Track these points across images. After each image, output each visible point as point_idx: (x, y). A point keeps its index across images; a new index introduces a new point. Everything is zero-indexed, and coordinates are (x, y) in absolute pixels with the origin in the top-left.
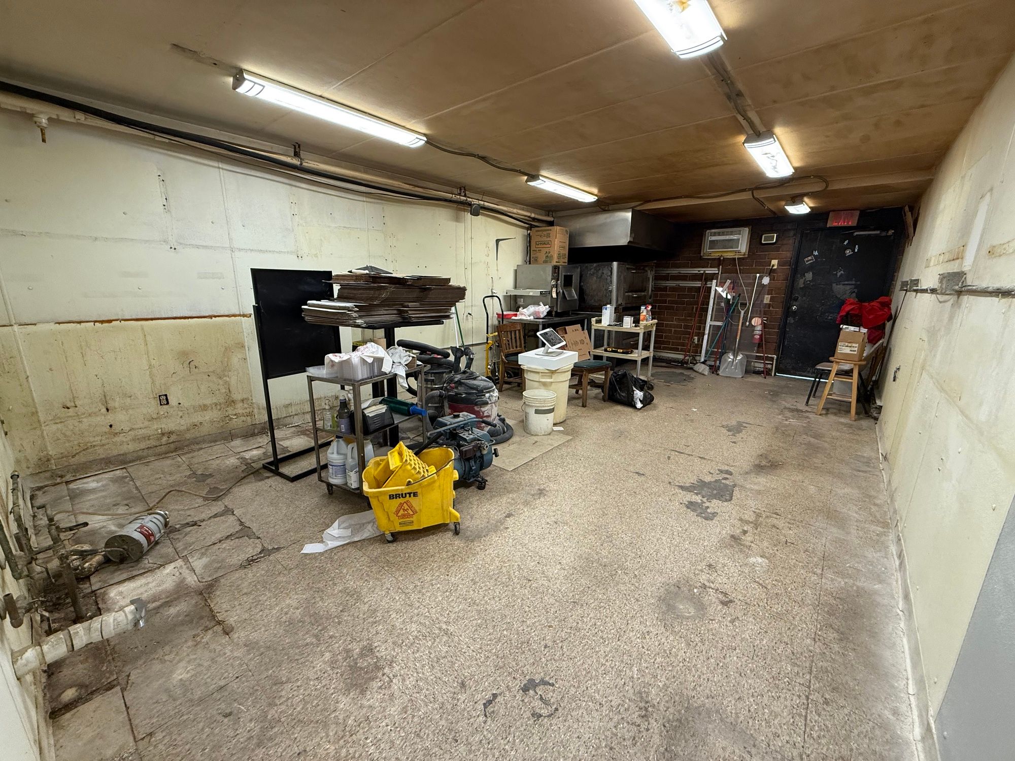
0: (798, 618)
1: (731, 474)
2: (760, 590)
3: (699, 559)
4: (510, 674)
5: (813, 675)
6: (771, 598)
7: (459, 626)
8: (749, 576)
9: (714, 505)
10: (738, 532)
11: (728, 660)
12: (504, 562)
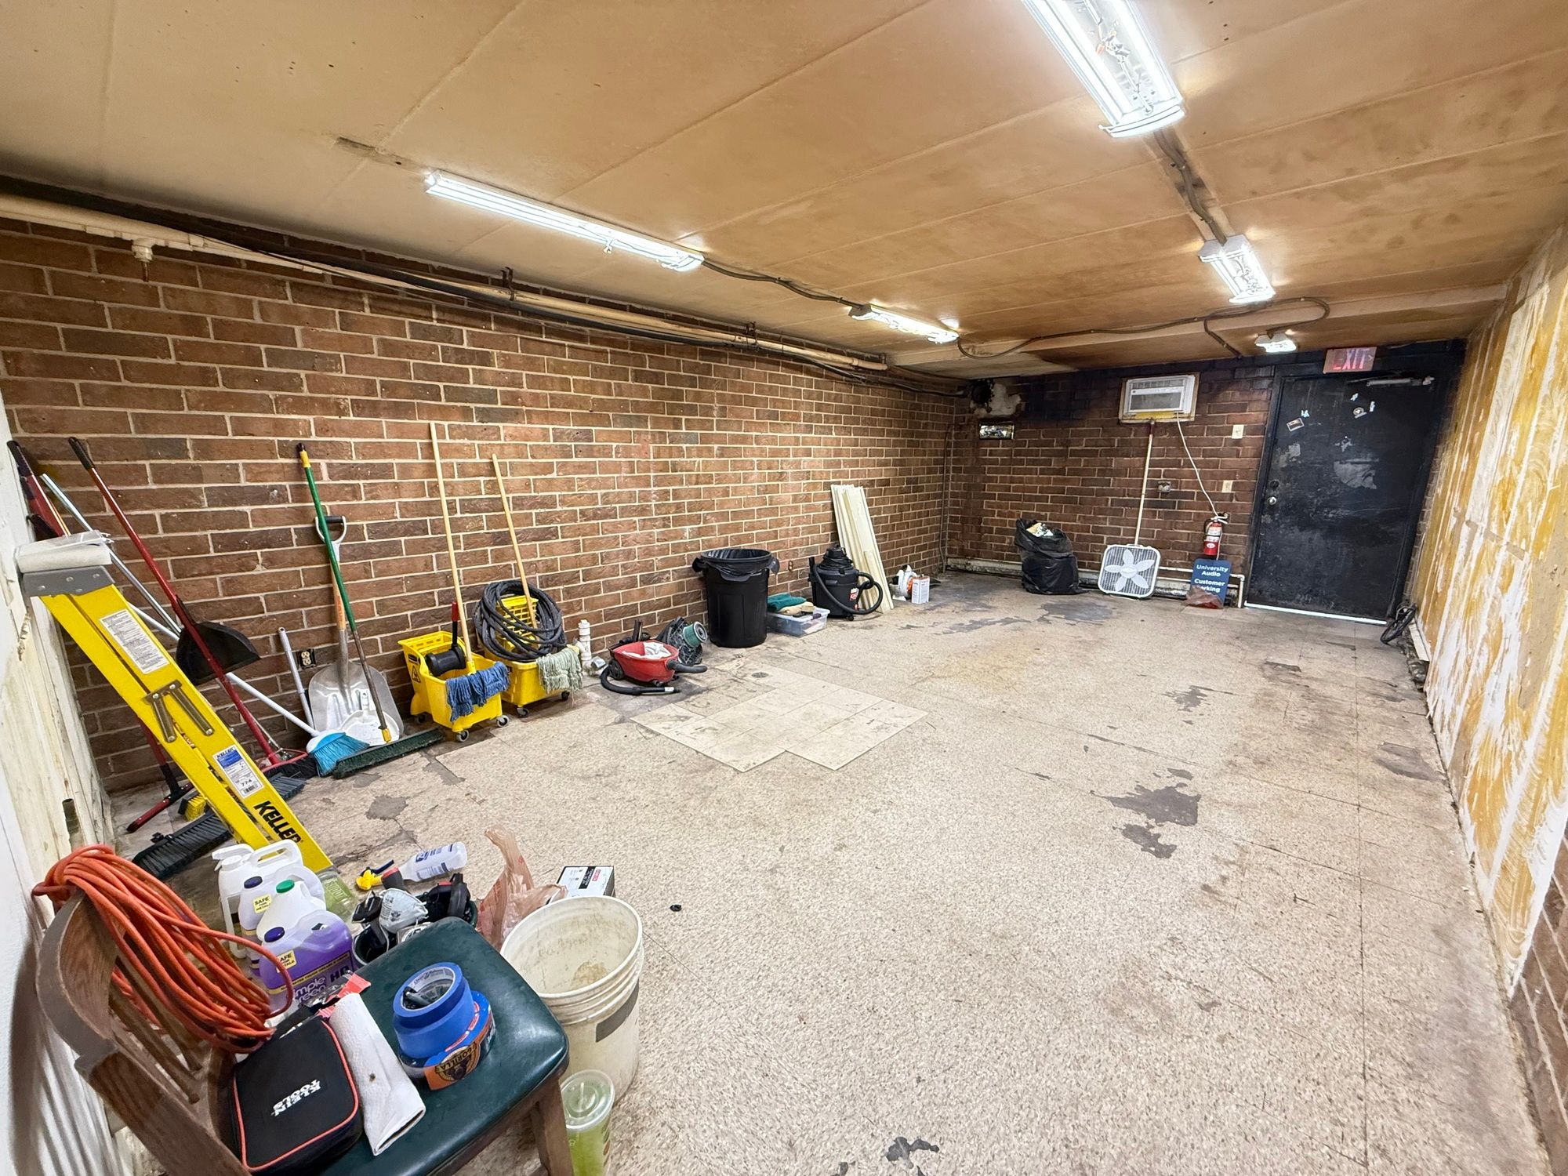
0: (1330, 1037)
1: (1189, 777)
2: (1261, 984)
3: (1154, 928)
4: (864, 1128)
5: (1369, 1142)
6: (1281, 998)
7: (777, 1040)
8: (1240, 957)
9: (1169, 833)
10: (1212, 880)
11: (1221, 1111)
12: (840, 929)
